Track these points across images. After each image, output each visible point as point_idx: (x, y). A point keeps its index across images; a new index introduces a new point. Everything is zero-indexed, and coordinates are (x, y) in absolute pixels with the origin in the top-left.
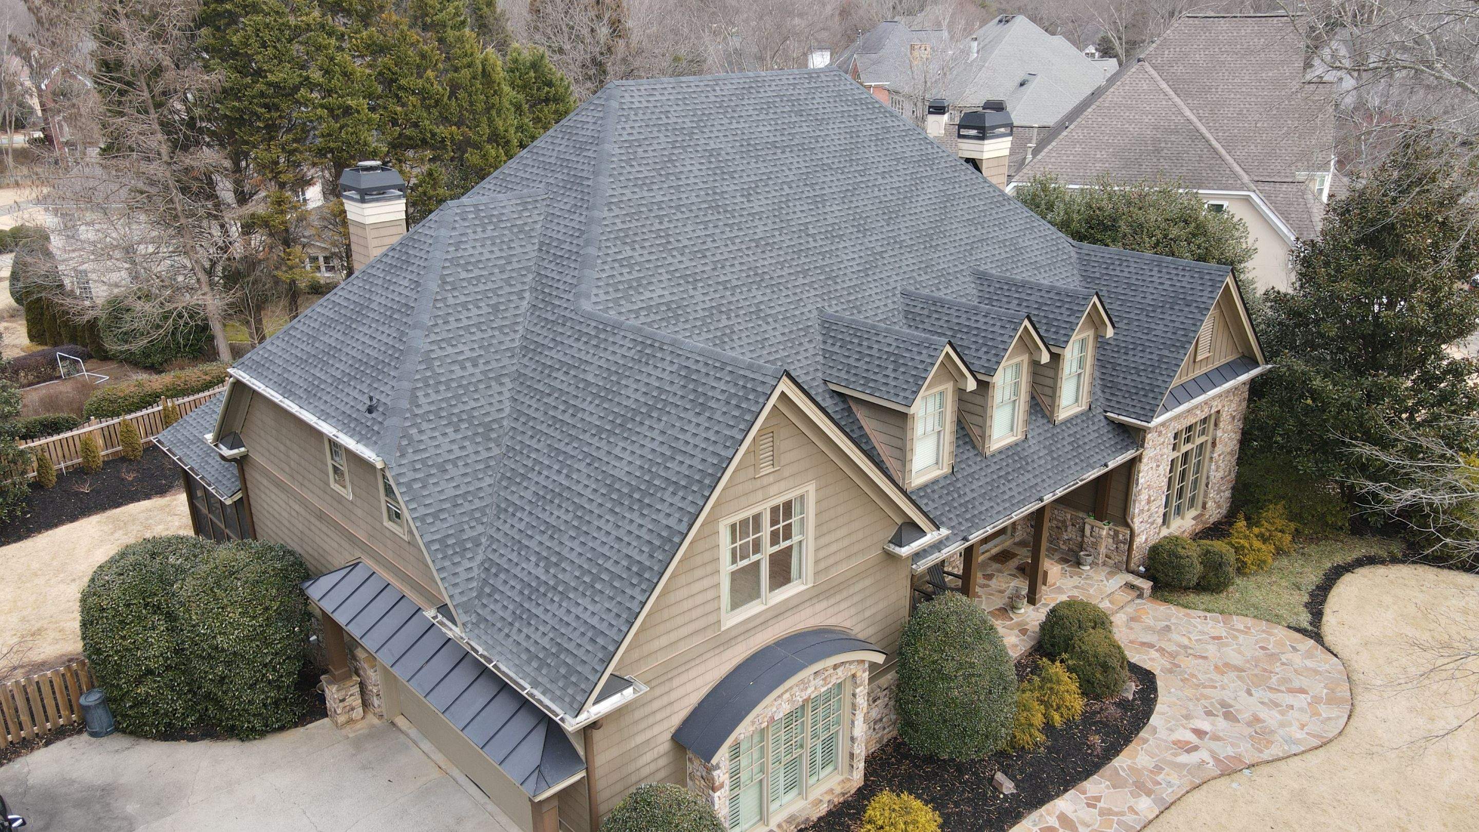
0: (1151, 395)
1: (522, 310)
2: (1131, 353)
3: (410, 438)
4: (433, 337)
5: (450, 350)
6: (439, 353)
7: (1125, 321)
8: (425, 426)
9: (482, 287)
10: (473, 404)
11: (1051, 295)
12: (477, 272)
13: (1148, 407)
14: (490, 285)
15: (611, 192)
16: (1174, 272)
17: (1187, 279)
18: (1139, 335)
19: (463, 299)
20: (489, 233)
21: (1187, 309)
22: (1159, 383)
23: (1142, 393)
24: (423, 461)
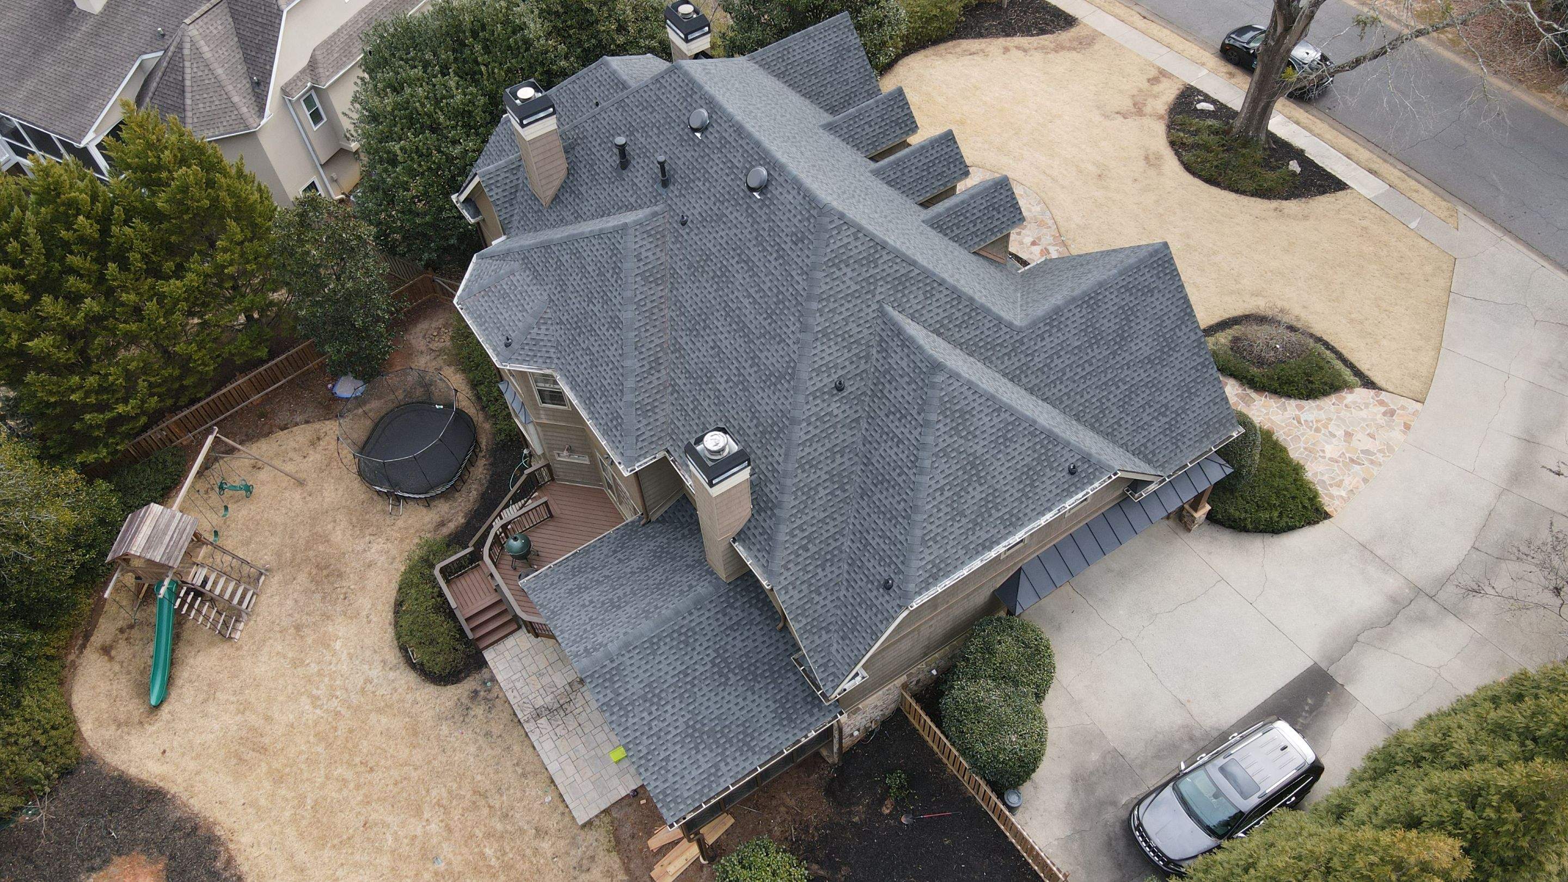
7: (829, 86)
11: (881, 107)
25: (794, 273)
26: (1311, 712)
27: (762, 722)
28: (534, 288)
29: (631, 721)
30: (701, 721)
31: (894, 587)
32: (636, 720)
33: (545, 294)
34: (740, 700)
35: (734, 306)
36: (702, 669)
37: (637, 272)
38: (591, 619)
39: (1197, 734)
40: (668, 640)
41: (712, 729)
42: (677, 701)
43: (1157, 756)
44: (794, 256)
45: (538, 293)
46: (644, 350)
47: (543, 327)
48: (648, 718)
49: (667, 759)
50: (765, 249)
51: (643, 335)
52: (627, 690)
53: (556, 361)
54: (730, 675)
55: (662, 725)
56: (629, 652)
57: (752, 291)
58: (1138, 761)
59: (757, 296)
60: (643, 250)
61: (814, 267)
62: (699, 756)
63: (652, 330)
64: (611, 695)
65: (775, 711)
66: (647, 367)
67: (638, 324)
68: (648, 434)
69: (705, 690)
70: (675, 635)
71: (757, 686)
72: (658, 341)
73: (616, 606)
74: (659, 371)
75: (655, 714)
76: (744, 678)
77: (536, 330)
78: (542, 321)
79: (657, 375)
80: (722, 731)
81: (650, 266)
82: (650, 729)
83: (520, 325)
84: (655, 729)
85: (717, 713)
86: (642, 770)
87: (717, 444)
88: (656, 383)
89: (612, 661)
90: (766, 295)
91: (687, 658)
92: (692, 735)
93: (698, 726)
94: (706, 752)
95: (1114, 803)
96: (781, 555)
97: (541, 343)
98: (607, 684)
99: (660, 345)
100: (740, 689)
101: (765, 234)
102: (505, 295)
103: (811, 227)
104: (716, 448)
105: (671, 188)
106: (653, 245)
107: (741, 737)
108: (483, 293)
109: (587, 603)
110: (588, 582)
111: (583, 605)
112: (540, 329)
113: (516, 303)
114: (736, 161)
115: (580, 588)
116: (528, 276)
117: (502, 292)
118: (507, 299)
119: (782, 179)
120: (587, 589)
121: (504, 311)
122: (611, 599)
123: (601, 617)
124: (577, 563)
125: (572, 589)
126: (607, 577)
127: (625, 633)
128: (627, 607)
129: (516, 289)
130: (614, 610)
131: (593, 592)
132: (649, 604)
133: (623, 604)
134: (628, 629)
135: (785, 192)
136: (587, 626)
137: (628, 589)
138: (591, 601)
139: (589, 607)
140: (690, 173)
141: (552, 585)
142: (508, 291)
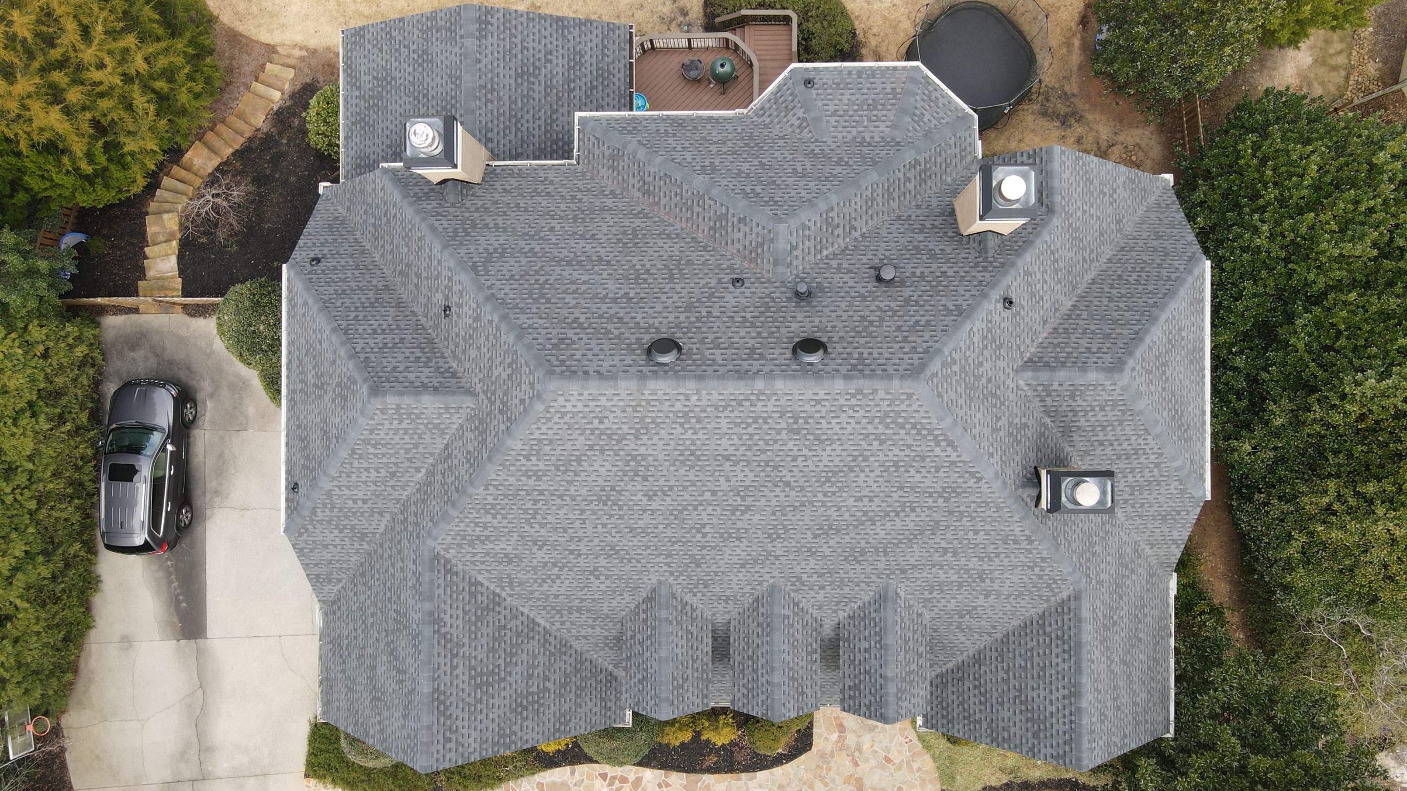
0: (945, 721)
1: (416, 479)
2: (977, 692)
3: (307, 530)
4: (336, 483)
5: (347, 492)
6: (338, 492)
7: (1005, 676)
8: (318, 526)
9: (385, 460)
10: (356, 522)
12: (384, 450)
13: (934, 721)
14: (393, 460)
15: (494, 477)
16: (1067, 712)
17: (1062, 728)
18: (995, 695)
19: (366, 465)
20: (404, 425)
21: (1030, 734)
22: (956, 726)
23: (945, 713)
24: (314, 542)
25: (541, 322)
26: (177, 597)
27: (368, 142)
28: (850, 137)
29: (416, 32)
30: (390, 91)
31: (308, 265)
32: (415, 37)
33: (829, 141)
34: (389, 133)
37: (731, 211)
38: (523, 48)
39: (217, 500)
41: (382, 98)
42: (411, 79)
43: (221, 456)
44: (554, 332)
45: (840, 136)
46: (662, 183)
47: (797, 123)
48: (412, 48)
49: (381, 50)
50: (601, 317)
51: (674, 189)
52: (437, 39)
53: (755, 119)
55: (403, 57)
56: (461, 55)
57: (584, 287)
58: (227, 439)
59: (574, 287)
60: (747, 229)
61: (519, 337)
62: (371, 78)
63: (674, 200)
64: (440, 23)
65: (368, 157)
66: (647, 179)
67: (685, 187)
68: (597, 152)
69: (408, 107)
70: (453, 102)
71: (390, 152)
72: (663, 201)
73: (525, 74)
74: (639, 190)
75: (412, 55)
77: (800, 114)
78: (804, 124)
79: (637, 186)
80: (377, 105)
81: (730, 229)
82: (405, 46)
83: (820, 103)
84: (403, 50)
85: (390, 108)
86: (383, 26)
87: (415, 133)
88: (631, 181)
89: (461, 37)
90: (564, 293)
91: (434, 103)
92: (386, 79)
93: (389, 87)
94: (371, 85)
95: (211, 396)
96: (389, 185)
97: (783, 114)
98: (448, 25)
99: (658, 204)
100: (394, 136)
101: (610, 326)
102: (873, 106)
103: (553, 359)
104: (412, 130)
105: (789, 295)
106: (747, 244)
107: (367, 119)
108: (899, 90)
109: (549, 57)
110: (578, 73)
111: (551, 53)
112: (799, 119)
113: (851, 113)
114: (718, 352)
115: (576, 63)
116: (872, 138)
117: (880, 107)
118: (865, 107)
119: (633, 370)
120: (569, 68)
121: (853, 98)
122: (536, 77)
123: (520, 56)
124: (615, 80)
125: (582, 56)
126: (570, 91)
127: (479, 61)
128: (512, 81)
129: (869, 120)
130: (520, 71)
131: (560, 69)
132: (499, 99)
133: (519, 81)
134: (482, 65)
135: (618, 364)
136: (518, 41)
137: (536, 96)
138: (551, 62)
139: (542, 55)
140: (775, 315)
141: (604, 47)
142: (875, 112)
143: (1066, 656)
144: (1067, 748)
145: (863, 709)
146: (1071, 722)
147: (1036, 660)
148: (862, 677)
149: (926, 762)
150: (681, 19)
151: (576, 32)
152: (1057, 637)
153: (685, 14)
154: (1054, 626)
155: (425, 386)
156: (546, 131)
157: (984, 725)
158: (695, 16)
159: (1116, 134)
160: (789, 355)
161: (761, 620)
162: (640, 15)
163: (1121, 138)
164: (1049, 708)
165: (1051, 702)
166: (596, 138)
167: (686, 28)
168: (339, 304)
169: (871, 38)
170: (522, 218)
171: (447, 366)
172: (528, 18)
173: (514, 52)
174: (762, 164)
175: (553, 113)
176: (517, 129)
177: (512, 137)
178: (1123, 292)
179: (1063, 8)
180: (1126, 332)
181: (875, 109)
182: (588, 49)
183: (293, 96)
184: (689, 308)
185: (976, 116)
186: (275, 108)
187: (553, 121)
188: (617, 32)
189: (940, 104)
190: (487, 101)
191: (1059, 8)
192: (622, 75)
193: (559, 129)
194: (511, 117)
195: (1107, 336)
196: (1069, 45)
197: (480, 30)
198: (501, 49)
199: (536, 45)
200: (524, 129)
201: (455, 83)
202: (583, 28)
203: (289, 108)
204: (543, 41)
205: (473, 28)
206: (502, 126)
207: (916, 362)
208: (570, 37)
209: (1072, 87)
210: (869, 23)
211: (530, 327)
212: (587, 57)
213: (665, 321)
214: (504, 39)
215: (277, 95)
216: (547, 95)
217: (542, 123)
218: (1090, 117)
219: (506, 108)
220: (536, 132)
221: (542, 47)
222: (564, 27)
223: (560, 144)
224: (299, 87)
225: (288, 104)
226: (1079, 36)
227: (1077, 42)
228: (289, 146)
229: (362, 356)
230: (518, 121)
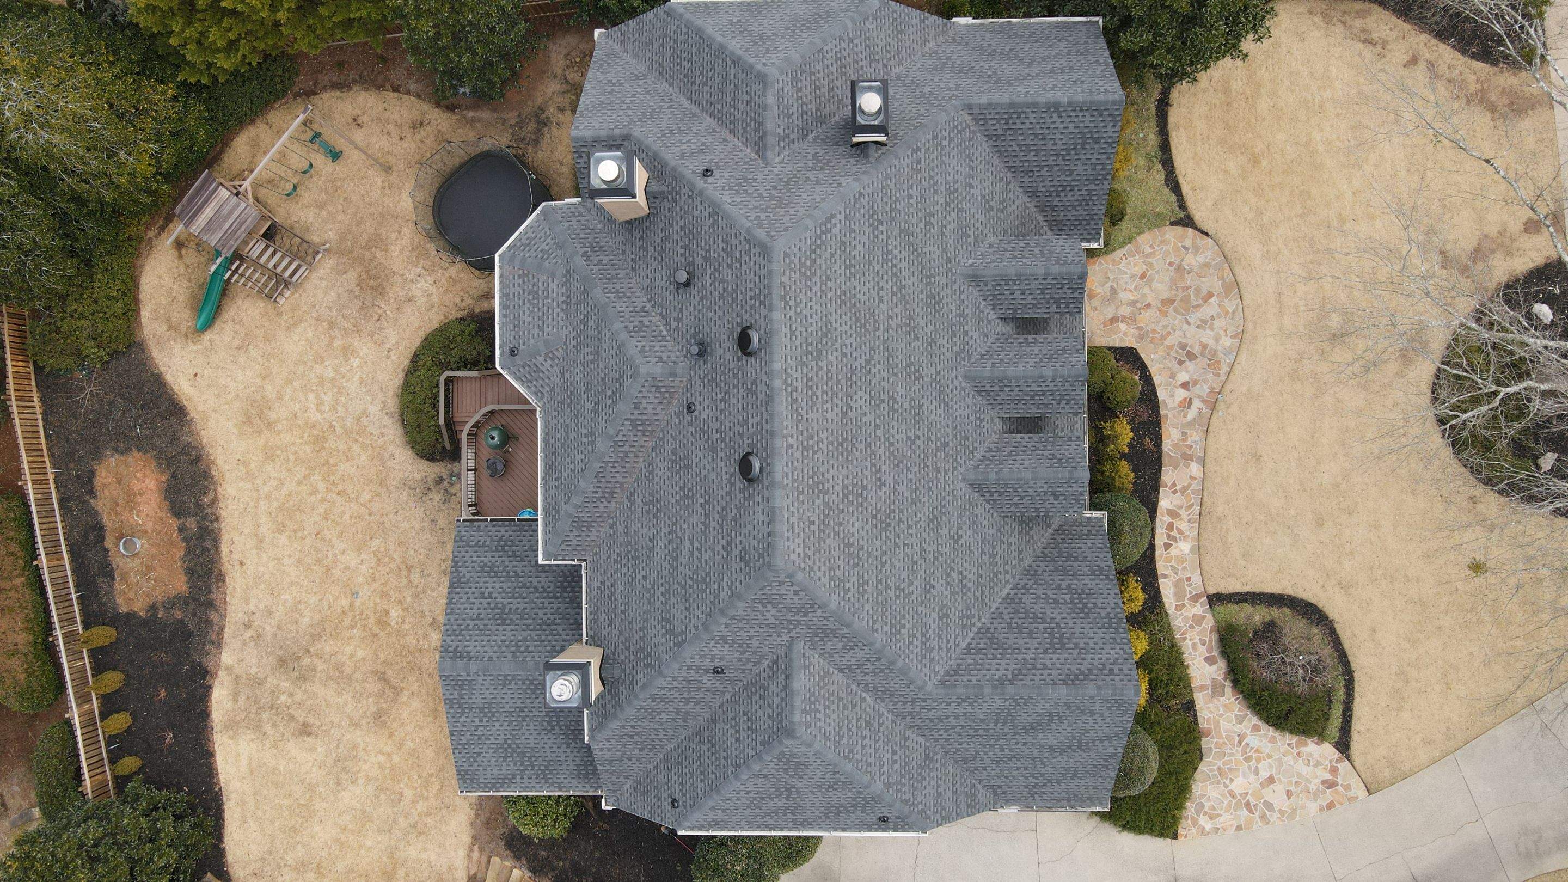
0: (1092, 223)
1: (872, 703)
2: (1062, 194)
3: (923, 811)
4: (877, 778)
5: (885, 768)
6: (885, 776)
7: (1046, 169)
8: (919, 800)
9: (854, 729)
10: (914, 762)
12: (845, 729)
13: (1093, 232)
14: (854, 722)
15: (865, 623)
16: (1073, 114)
17: (1088, 118)
18: (1063, 177)
19: (859, 747)
20: (821, 708)
21: (1097, 146)
22: (1095, 212)
23: (1084, 223)
24: (934, 806)
25: (726, 579)
27: (564, 767)
28: (562, 314)
29: (463, 719)
30: (517, 744)
31: (678, 810)
32: (468, 720)
33: (565, 332)
34: (555, 746)
35: (679, 535)
36: (536, 714)
37: (629, 416)
38: (478, 618)
40: (520, 682)
41: (523, 753)
42: (506, 724)
44: (735, 566)
45: (561, 323)
46: (603, 480)
47: (549, 362)
48: (477, 723)
49: (479, 754)
50: (721, 526)
51: (609, 468)
52: (470, 698)
53: (545, 400)
54: (557, 728)
55: (485, 732)
56: (485, 675)
57: (696, 543)
59: (696, 553)
60: (645, 401)
61: (739, 597)
62: (504, 764)
63: (619, 469)
64: (455, 696)
65: (578, 766)
66: (600, 494)
67: (608, 459)
68: (574, 543)
69: (531, 727)
70: (527, 682)
71: (573, 745)
72: (620, 479)
73: (502, 617)
74: (609, 502)
75: (484, 723)
76: (567, 735)
77: (541, 359)
78: (551, 355)
79: (606, 504)
80: (530, 758)
81: (645, 417)
82: (476, 730)
83: (532, 342)
84: (479, 732)
85: (532, 745)
86: (457, 751)
88: (602, 509)
89: (468, 675)
90: (700, 561)
91: (528, 701)
92: (506, 749)
93: (514, 746)
94: (511, 764)
96: (606, 733)
97: (541, 375)
98: (457, 687)
99: (622, 484)
100: (559, 740)
101: (730, 517)
102: (535, 294)
103: (758, 564)
104: (558, 698)
105: (701, 362)
106: (657, 401)
107: (543, 768)
108: (521, 272)
109: (486, 595)
110: (501, 569)
111: (483, 593)
112: (545, 360)
113: (540, 314)
114: (750, 421)
115: (492, 571)
116: (563, 295)
117: (535, 288)
118: (536, 301)
119: (766, 493)
120: (495, 576)
121: (527, 312)
122: (504, 607)
123: (486, 622)
124: (507, 535)
125: (485, 565)
126: (517, 575)
127: (490, 658)
128: (509, 628)
129: (547, 297)
130: (499, 621)
131: (498, 585)
132: (525, 640)
133: (508, 622)
134: (494, 656)
135: (761, 507)
136: (472, 623)
137: (522, 606)
138: (490, 593)
139: (485, 601)
140: (719, 373)
141: (476, 545)
142: (540, 292)
143: (1023, 116)
144: (1106, 113)
145: (1076, 295)
146: (1081, 110)
147: (1028, 142)
148: (1048, 296)
149: (1145, 240)
150: (446, 483)
151: (463, 570)
152: (1007, 124)
153: (441, 479)
154: (997, 127)
155: (785, 688)
156: (555, 597)
157: (1092, 187)
158: (443, 470)
159: (555, 77)
160: (753, 360)
161: (996, 388)
162: (442, 523)
163: (559, 71)
164: (1071, 130)
165: (1065, 128)
166: (562, 543)
167: (454, 478)
168: (714, 776)
169: (464, 304)
170: (635, 606)
171: (767, 670)
172: (451, 614)
173: (482, 627)
174: (587, 391)
175: (537, 591)
176: (553, 623)
177: (559, 628)
178: (698, 73)
179: (439, 127)
180: (733, 71)
181: (537, 292)
182: (479, 560)
183: (517, 858)
184: (713, 450)
185: (544, 204)
186: (529, 874)
187: (545, 591)
188: (463, 533)
189: (533, 235)
190: (527, 650)
191: (439, 131)
192: (503, 529)
193: (552, 585)
194: (541, 629)
195: (737, 87)
196: (473, 121)
197: (462, 657)
198: (479, 638)
199: (475, 607)
200: (552, 617)
201: (510, 681)
202: (460, 564)
203: (528, 861)
204: (472, 600)
205: (460, 663)
206: (550, 638)
207: (757, 250)
208: (468, 576)
209: (512, 117)
210: (451, 305)
211: (730, 588)
212: (486, 560)
213: (725, 469)
214: (470, 636)
215: (517, 873)
216: (521, 597)
217: (546, 601)
218: (540, 100)
219: (533, 633)
220: (555, 606)
221: (477, 601)
222: (459, 581)
223: (566, 584)
224: (508, 852)
225: (525, 862)
226: (465, 112)
227: (471, 114)
228: (566, 859)
229: (760, 748)
230: (545, 623)
